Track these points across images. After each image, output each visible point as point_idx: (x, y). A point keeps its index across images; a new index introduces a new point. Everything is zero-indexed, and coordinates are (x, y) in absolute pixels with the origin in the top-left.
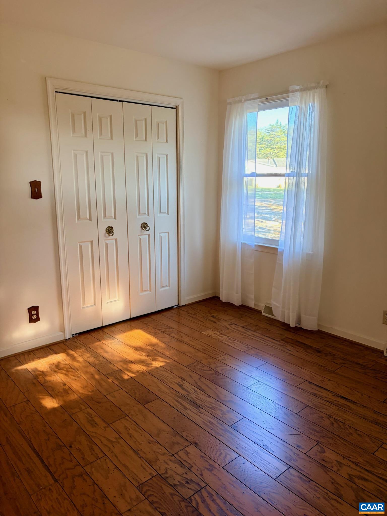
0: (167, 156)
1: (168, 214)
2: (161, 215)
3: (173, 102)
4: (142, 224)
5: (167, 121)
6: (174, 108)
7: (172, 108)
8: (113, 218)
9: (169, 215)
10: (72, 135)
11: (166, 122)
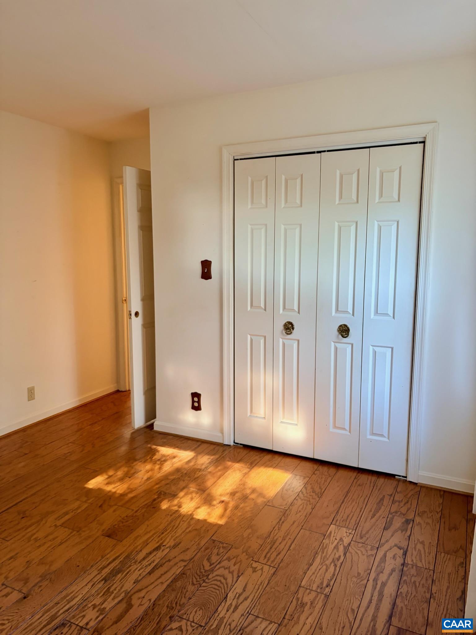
0: (398, 222)
1: (394, 317)
2: (377, 317)
3: (416, 134)
4: (340, 326)
5: (401, 166)
6: (420, 142)
7: (416, 143)
8: (296, 312)
9: (394, 319)
10: (249, 206)
11: (400, 168)
